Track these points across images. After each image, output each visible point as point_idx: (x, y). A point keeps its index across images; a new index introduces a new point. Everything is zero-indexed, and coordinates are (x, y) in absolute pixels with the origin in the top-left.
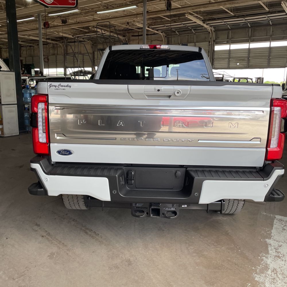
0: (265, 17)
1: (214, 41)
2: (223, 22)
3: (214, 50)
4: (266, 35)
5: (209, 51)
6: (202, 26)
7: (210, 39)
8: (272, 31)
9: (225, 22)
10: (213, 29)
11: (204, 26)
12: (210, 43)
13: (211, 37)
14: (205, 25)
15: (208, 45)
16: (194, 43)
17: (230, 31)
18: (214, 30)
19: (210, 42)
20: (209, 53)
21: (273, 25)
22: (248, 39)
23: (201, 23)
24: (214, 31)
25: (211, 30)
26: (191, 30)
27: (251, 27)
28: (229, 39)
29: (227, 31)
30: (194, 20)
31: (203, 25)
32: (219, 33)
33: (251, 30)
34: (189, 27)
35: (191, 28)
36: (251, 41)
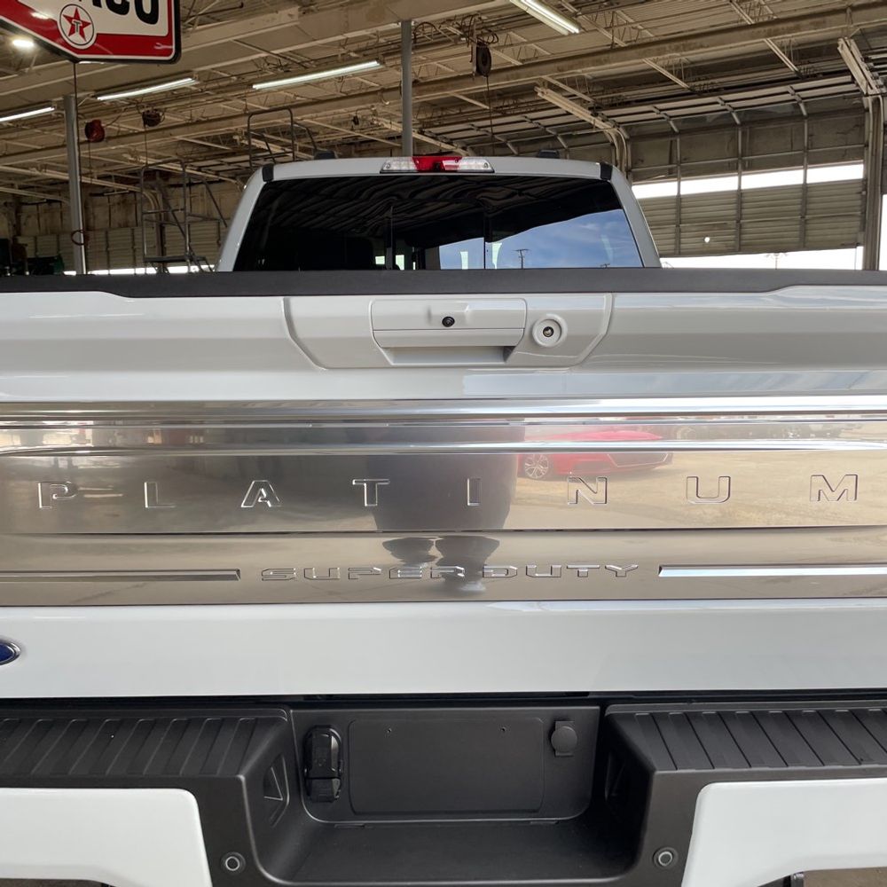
0: (787, 93)
1: (629, 171)
2: (654, 110)
4: (789, 146)
6: (591, 126)
7: (617, 164)
8: (810, 135)
9: (661, 110)
10: (624, 135)
11: (596, 125)
13: (618, 158)
14: (598, 123)
17: (678, 140)
18: (627, 137)
21: (810, 115)
22: (734, 161)
23: (585, 115)
24: (626, 140)
25: (618, 137)
26: (554, 138)
27: (743, 123)
28: (674, 162)
29: (667, 140)
30: (565, 105)
31: (592, 123)
32: (643, 144)
33: (744, 134)
34: (547, 129)
35: (554, 133)
36: (745, 169)
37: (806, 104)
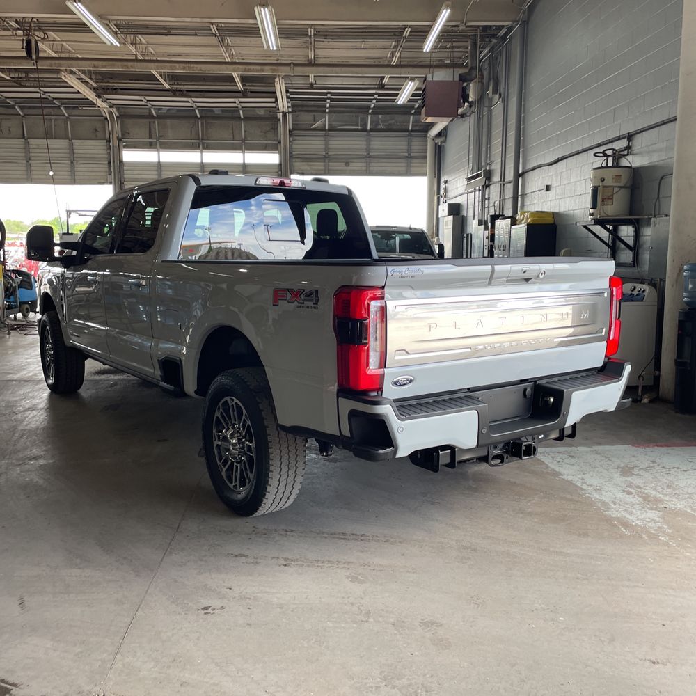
1: (119, 140)
2: (143, 99)
3: (121, 162)
4: (232, 137)
5: (109, 163)
6: (93, 104)
7: (110, 134)
8: (245, 131)
9: (148, 101)
10: (114, 110)
11: (98, 104)
12: (111, 144)
13: (110, 129)
14: (99, 102)
15: (105, 148)
16: (68, 141)
17: (156, 122)
18: (117, 114)
19: (109, 141)
20: (110, 166)
21: (246, 118)
22: (196, 143)
23: (91, 95)
24: (117, 117)
25: (110, 113)
26: (59, 107)
27: (201, 117)
28: (153, 137)
29: (148, 120)
30: (78, 86)
31: (95, 102)
32: (129, 122)
33: (202, 124)
34: (55, 101)
35: (58, 104)
36: (204, 148)
37: (243, 111)
